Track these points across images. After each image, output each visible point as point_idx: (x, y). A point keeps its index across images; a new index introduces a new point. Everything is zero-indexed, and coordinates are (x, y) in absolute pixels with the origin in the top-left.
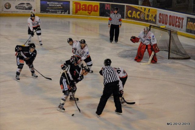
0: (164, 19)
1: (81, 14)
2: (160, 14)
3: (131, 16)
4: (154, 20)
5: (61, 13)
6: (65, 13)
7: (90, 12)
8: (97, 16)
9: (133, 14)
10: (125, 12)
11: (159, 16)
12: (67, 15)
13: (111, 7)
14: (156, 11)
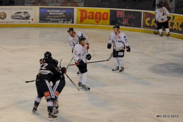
1: (87, 24)
3: (150, 25)
4: (180, 29)
5: (63, 23)
6: (68, 22)
7: (98, 20)
8: (107, 25)
9: (152, 22)
12: (70, 24)
13: (124, 14)
14: (182, 19)
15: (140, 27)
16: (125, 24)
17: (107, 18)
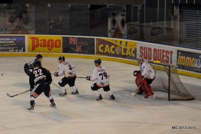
0: (147, 54)
1: (39, 52)
2: (141, 48)
3: (104, 51)
4: (134, 55)
5: (14, 51)
6: (19, 51)
7: (50, 48)
8: (61, 52)
9: (106, 48)
10: (95, 46)
11: (140, 50)
12: (21, 53)
13: (77, 41)
14: (135, 45)
15: (94, 54)
16: (79, 51)
17: (60, 45)
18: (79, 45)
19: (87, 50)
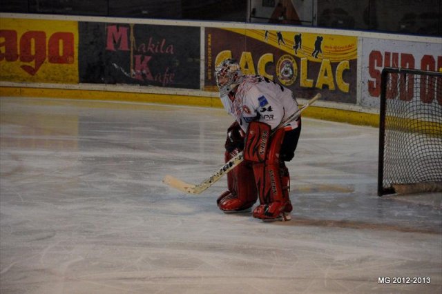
2: (375, 56)
4: (344, 87)
7: (32, 64)
8: (72, 81)
10: (203, 57)
11: (371, 66)
13: (132, 38)
14: (352, 46)
15: (197, 87)
16: (140, 78)
17: (68, 53)
18: (141, 53)
19: (170, 72)
